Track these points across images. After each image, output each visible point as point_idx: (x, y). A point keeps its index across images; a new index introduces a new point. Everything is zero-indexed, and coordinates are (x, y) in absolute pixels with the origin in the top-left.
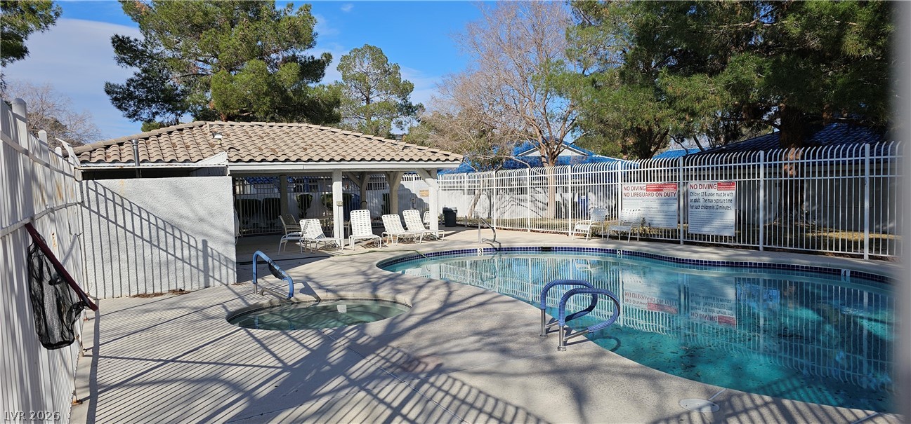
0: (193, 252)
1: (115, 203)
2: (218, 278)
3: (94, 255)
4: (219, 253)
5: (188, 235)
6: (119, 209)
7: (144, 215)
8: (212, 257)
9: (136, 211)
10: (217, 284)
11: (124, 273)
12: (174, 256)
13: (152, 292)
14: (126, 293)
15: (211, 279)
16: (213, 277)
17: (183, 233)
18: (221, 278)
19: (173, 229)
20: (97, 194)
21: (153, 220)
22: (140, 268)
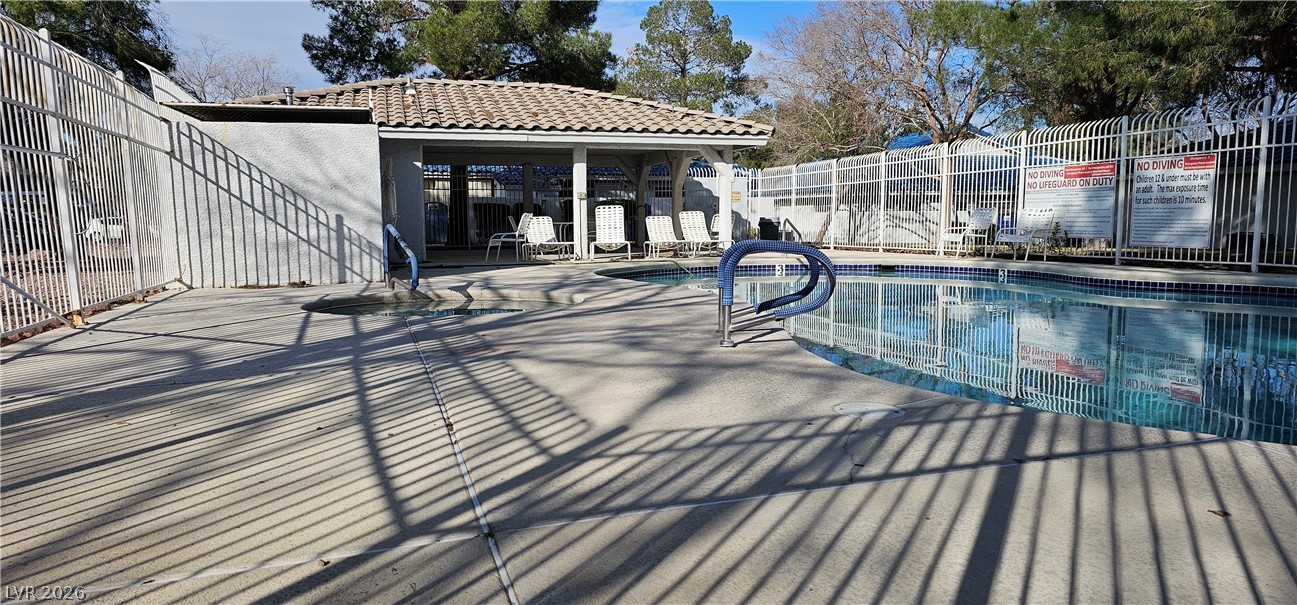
0: (323, 232)
1: (215, 156)
2: (358, 271)
3: (187, 226)
4: (359, 235)
5: (315, 207)
6: (221, 164)
7: (256, 175)
8: (350, 240)
9: (244, 168)
10: (357, 279)
11: (229, 255)
12: (297, 235)
13: (266, 284)
14: (230, 282)
15: (348, 272)
16: (351, 269)
17: (309, 204)
18: (362, 272)
19: (295, 197)
20: (192, 141)
21: (267, 182)
22: (250, 249)
